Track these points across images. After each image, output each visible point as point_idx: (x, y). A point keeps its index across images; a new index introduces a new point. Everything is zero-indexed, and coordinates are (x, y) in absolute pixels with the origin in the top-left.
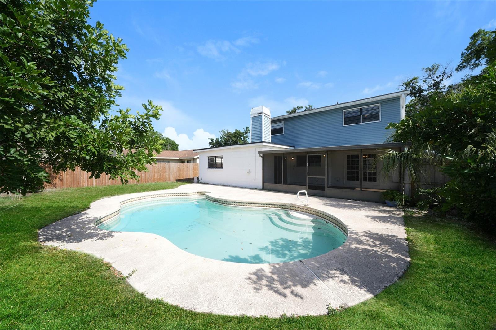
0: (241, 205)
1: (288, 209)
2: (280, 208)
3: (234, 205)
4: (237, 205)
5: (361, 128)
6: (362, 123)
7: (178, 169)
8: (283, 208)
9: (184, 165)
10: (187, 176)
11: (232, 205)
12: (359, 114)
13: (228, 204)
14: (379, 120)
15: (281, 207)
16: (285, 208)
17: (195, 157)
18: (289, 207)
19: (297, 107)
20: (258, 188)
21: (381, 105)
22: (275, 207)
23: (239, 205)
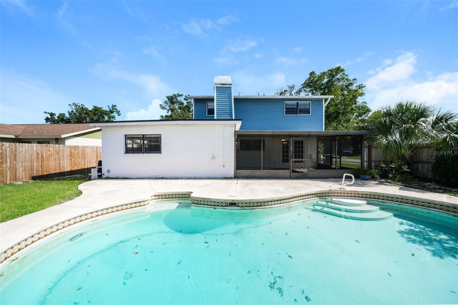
0: (281, 203)
1: (326, 196)
2: (317, 197)
3: (271, 205)
4: (274, 204)
5: (298, 119)
6: (298, 115)
7: (37, 157)
8: (320, 196)
9: (51, 149)
10: (58, 168)
11: (268, 205)
12: (295, 107)
13: (261, 206)
14: (310, 114)
15: (319, 195)
16: (323, 196)
17: (63, 136)
18: (327, 195)
19: (178, 94)
20: (230, 176)
21: (311, 103)
22: (313, 197)
23: (278, 204)
